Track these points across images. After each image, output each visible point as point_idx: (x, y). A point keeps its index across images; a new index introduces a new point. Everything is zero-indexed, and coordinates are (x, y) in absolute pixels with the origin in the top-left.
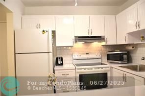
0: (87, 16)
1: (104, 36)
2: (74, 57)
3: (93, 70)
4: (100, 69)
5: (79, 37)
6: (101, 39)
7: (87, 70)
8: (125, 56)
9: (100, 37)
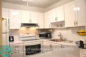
0: (29, 12)
1: (38, 24)
2: (20, 36)
3: (33, 43)
4: (37, 42)
5: (24, 24)
6: (36, 26)
7: (30, 43)
8: (49, 35)
9: (36, 24)
